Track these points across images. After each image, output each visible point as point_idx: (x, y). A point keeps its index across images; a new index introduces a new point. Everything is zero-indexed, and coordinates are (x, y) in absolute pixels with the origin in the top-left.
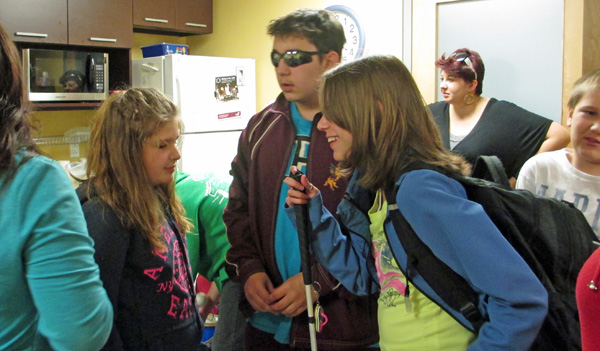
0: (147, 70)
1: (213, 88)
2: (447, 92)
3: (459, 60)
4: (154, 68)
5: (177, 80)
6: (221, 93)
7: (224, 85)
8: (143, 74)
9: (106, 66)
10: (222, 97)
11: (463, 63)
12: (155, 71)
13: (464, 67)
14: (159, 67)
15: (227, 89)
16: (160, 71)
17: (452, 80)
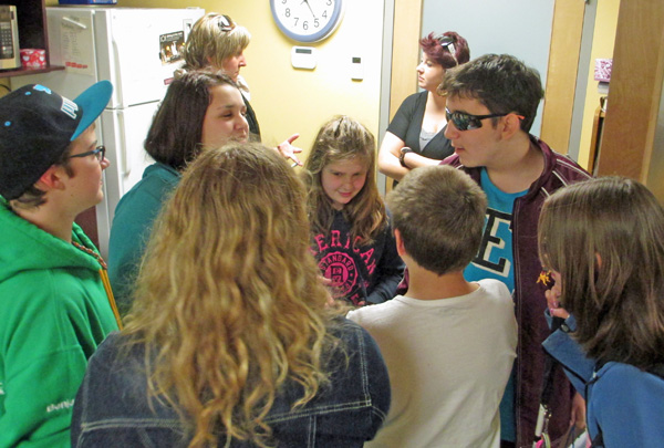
0: (69, 26)
1: (157, 49)
2: (423, 76)
3: (444, 44)
4: (80, 24)
5: (114, 43)
6: (167, 53)
7: (170, 44)
8: (64, 31)
9: (14, 22)
10: (169, 59)
11: (446, 48)
12: (82, 28)
13: (447, 54)
14: (88, 23)
15: (174, 47)
16: (89, 28)
17: (430, 66)
